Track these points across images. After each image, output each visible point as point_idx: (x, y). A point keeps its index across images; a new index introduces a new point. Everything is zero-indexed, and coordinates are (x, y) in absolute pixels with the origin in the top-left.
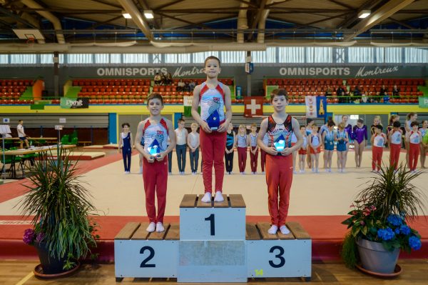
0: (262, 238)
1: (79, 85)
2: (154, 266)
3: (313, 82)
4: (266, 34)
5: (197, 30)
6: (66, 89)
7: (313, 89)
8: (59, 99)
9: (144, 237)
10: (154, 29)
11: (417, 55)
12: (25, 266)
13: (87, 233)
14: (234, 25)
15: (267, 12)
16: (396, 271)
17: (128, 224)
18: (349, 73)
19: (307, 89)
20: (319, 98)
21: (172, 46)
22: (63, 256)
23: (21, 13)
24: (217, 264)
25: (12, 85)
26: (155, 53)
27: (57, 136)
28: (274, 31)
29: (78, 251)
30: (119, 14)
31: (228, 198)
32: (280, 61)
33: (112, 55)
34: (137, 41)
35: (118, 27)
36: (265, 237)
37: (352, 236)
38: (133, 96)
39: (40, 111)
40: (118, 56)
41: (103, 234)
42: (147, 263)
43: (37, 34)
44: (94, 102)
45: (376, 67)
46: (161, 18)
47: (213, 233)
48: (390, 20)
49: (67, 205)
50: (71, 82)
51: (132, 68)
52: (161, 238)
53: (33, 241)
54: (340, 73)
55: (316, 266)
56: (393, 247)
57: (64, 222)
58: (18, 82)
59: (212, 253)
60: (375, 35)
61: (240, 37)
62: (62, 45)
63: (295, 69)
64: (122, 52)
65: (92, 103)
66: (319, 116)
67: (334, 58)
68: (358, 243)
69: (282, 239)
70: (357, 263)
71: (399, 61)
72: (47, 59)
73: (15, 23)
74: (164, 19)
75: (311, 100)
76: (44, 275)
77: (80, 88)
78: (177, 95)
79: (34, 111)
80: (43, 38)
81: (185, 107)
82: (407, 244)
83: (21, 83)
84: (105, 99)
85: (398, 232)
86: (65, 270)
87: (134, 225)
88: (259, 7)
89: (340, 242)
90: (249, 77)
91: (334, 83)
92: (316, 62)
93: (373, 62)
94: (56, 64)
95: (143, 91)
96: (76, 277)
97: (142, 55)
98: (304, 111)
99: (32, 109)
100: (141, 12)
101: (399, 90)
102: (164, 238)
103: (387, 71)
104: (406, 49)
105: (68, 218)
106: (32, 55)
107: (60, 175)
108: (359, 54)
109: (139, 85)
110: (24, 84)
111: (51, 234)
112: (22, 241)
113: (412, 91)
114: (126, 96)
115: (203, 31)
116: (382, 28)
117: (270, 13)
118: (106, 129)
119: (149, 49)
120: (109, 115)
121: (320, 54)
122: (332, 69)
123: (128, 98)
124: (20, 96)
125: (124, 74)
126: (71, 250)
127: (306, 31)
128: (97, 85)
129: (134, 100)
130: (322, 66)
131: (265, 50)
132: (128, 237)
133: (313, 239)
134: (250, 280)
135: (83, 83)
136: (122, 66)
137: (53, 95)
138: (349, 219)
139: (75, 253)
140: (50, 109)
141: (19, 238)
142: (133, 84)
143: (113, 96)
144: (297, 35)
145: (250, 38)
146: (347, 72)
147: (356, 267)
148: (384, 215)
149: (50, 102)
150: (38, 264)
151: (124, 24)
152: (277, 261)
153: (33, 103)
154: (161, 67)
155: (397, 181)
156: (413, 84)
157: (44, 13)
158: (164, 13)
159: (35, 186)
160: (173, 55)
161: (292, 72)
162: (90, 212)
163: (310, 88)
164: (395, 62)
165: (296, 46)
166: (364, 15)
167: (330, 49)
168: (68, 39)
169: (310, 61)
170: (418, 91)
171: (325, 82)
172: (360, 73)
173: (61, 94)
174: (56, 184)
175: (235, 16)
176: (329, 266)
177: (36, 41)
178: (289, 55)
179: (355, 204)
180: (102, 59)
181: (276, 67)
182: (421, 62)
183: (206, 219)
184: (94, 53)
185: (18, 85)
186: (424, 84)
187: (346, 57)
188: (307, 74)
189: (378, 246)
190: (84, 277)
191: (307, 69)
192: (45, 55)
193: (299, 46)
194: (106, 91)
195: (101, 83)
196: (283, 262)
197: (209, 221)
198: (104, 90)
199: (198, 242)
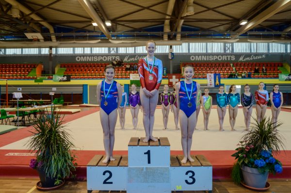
0: (180, 165)
1: (64, 67)
2: (111, 183)
3: (212, 64)
4: (181, 35)
5: (138, 32)
6: (57, 70)
7: (212, 69)
8: (52, 76)
9: (106, 165)
10: (111, 32)
11: (277, 48)
12: (31, 182)
13: (69, 162)
14: (162, 29)
15: (183, 21)
16: (266, 187)
17: (96, 156)
18: (234, 59)
19: (208, 69)
20: (215, 75)
21: (123, 43)
22: (54, 177)
23: (29, 23)
24: (152, 182)
25: (24, 67)
26: (112, 47)
27: (51, 99)
28: (187, 33)
29: (64, 173)
30: (89, 23)
31: (159, 140)
32: (191, 52)
33: (86, 49)
34: (101, 39)
35: (89, 31)
36: (183, 165)
37: (238, 164)
38: (98, 74)
39: (40, 83)
40: (89, 49)
41: (79, 162)
42: (107, 181)
43: (39, 36)
45: (251, 55)
46: (116, 25)
47: (149, 162)
48: (259, 26)
49: (57, 144)
50: (59, 65)
51: (98, 56)
52: (116, 165)
53: (36, 167)
54: (229, 59)
55: (216, 183)
56: (264, 171)
57: (55, 155)
58: (27, 66)
59: (149, 175)
60: (250, 36)
61: (166, 37)
62: (54, 42)
63: (200, 57)
64: (91, 46)
65: (73, 78)
66: (215, 86)
67: (225, 49)
68: (242, 169)
69: (193, 166)
70: (241, 181)
71: (265, 51)
72: (45, 51)
73: (26, 29)
74: (118, 26)
75: (210, 76)
76: (42, 188)
77: (65, 69)
78: (125, 73)
79: (37, 83)
80: (42, 38)
81: (131, 81)
82: (274, 170)
83: (29, 66)
84: (81, 75)
85: (267, 161)
86: (56, 185)
87: (99, 157)
88: (177, 18)
89: (231, 168)
90: (171, 61)
91: (225, 65)
92: (213, 52)
93: (249, 52)
94: (51, 54)
96: (63, 189)
97: (104, 48)
98: (206, 83)
99: (35, 82)
100: (104, 21)
101: (266, 70)
102: (118, 165)
103: (259, 58)
104: (270, 44)
105: (58, 152)
106: (36, 49)
107: (53, 125)
108: (241, 47)
109: (102, 67)
110: (31, 67)
111: (47, 162)
112: (29, 166)
113: (274, 70)
114: (94, 74)
115: (142, 33)
116: (255, 31)
117: (184, 22)
118: (81, 94)
119: (109, 45)
120: (83, 85)
121: (216, 47)
122: (224, 56)
123: (95, 75)
124: (28, 74)
125: (92, 60)
126: (59, 172)
127: (207, 33)
128: (76, 67)
129: (99, 76)
130: (217, 54)
131: (181, 45)
132: (95, 165)
133: (213, 166)
134: (173, 192)
135: (67, 66)
136: (91, 55)
137: (48, 73)
138: (236, 153)
139: (62, 175)
140: (46, 82)
141: (27, 164)
142: (98, 67)
143: (86, 74)
144: (201, 36)
145: (171, 37)
146: (233, 58)
147: (241, 184)
148: (259, 151)
149: (47, 77)
150: (38, 181)
151: (92, 29)
152: (191, 180)
153: (36, 78)
154: (116, 56)
155: (267, 129)
156: (275, 66)
157: (43, 23)
158: (119, 23)
159: (37, 132)
160: (123, 48)
161: (198, 59)
162: (72, 149)
163: (210, 69)
164: (263, 52)
165: (200, 42)
166: (243, 23)
167: (222, 44)
168: (58, 38)
169: (209, 51)
170: (278, 70)
171: (219, 65)
172: (241, 59)
173: (54, 73)
174: (51, 130)
175: (162, 24)
176: (223, 184)
177: (38, 40)
178: (196, 47)
179: (240, 144)
180: (79, 51)
181: (188, 56)
182: (280, 52)
183: (145, 153)
184: (74, 47)
185: (27, 67)
186: (282, 66)
187: (233, 49)
188: (208, 59)
189: (255, 171)
190: (67, 190)
191: (208, 57)
192: (44, 49)
193: (202, 42)
194: (81, 71)
195: (78, 66)
196: (194, 181)
197: (147, 155)
198: (80, 70)
199: (140, 168)
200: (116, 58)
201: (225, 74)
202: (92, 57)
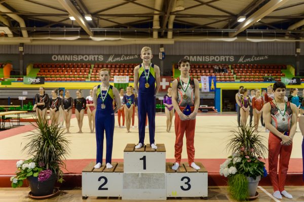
1: (38, 67)
2: (107, 189)
3: (208, 66)
4: (173, 32)
5: (123, 29)
6: (28, 70)
7: (207, 71)
8: (23, 77)
9: (101, 170)
14: (151, 25)
19: (203, 71)
20: (211, 78)
21: (105, 40)
24: (147, 188)
27: (21, 104)
28: (178, 30)
30: (67, 17)
34: (81, 36)
35: (67, 26)
36: (178, 171)
38: (77, 76)
39: (8, 86)
42: (102, 187)
43: (6, 30)
44: (49, 80)
45: (252, 56)
46: (98, 20)
47: (145, 168)
48: (260, 23)
50: (32, 65)
51: (78, 55)
54: (227, 60)
59: (144, 180)
60: (249, 34)
61: (155, 34)
62: (26, 38)
63: (195, 57)
65: (47, 81)
66: (210, 90)
69: (189, 172)
74: (100, 21)
75: (205, 79)
77: (39, 70)
79: (4, 86)
80: (11, 33)
81: (115, 84)
84: (56, 77)
88: (166, 13)
90: (162, 62)
94: (22, 52)
95: (85, 72)
99: (2, 84)
100: (83, 16)
102: (113, 171)
103: (260, 59)
109: (82, 67)
113: (277, 73)
115: (129, 29)
116: (256, 28)
117: (176, 17)
122: (221, 57)
123: (74, 77)
125: (72, 60)
127: (202, 30)
128: (51, 67)
129: (78, 79)
130: (214, 55)
132: (91, 170)
134: (168, 198)
135: (40, 66)
136: (70, 54)
137: (19, 74)
140: (16, 85)
142: (78, 67)
143: (63, 76)
144: (195, 33)
145: (162, 34)
146: (232, 59)
149: (16, 79)
151: (71, 23)
152: (186, 187)
153: (3, 80)
154: (99, 55)
156: (278, 68)
157: (14, 17)
158: (101, 17)
161: (193, 59)
163: (205, 71)
166: (241, 20)
168: (31, 34)
170: (281, 73)
172: (241, 60)
173: (25, 74)
175: (151, 19)
177: (6, 35)
180: (56, 48)
181: (182, 56)
183: (140, 159)
186: (286, 68)
188: (204, 60)
191: (204, 57)
194: (58, 72)
195: (54, 66)
196: (189, 187)
197: (143, 161)
198: (56, 71)
199: (135, 174)
200: (99, 57)
201: (222, 76)
202: (71, 56)
